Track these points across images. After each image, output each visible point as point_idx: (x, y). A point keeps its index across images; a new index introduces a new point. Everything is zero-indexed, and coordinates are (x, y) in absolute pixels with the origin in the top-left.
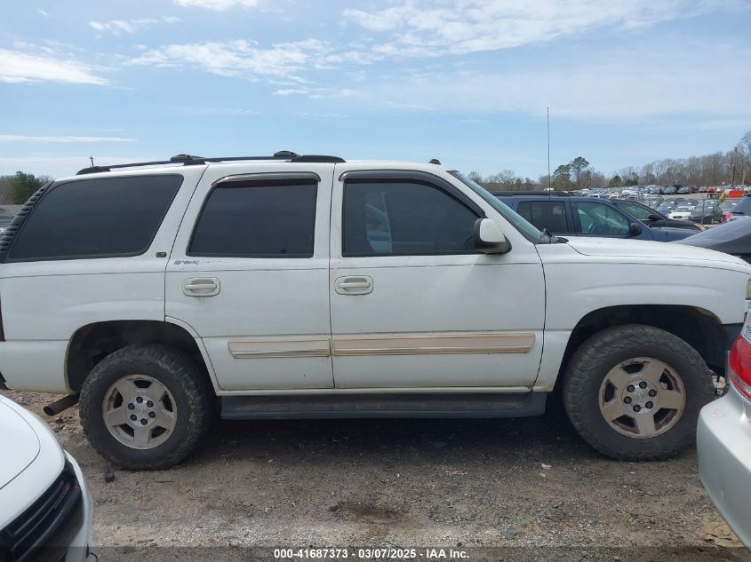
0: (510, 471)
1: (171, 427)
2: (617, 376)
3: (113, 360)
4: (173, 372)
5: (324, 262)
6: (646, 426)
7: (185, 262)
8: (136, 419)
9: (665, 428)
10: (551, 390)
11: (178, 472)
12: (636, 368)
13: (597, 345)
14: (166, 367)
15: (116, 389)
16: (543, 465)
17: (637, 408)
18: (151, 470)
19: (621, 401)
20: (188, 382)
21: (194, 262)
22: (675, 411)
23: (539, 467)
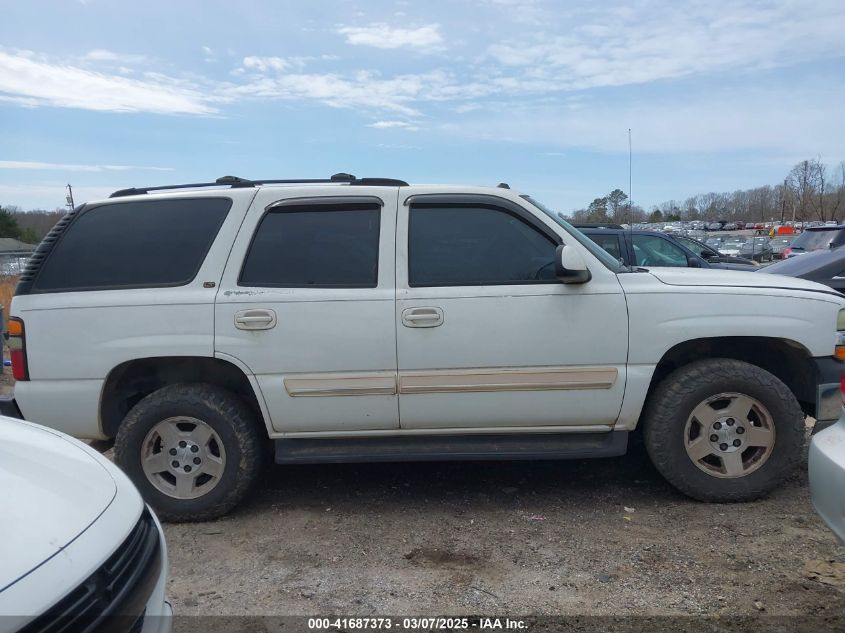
0: (591, 516)
1: (218, 474)
2: (703, 413)
3: (154, 400)
4: (222, 413)
5: (389, 293)
6: (733, 466)
7: (237, 293)
8: (178, 466)
9: (754, 467)
10: (633, 428)
11: (226, 523)
12: (722, 404)
13: (683, 380)
14: (213, 407)
15: (156, 433)
16: (626, 509)
17: (724, 447)
18: (196, 521)
19: (707, 438)
20: (238, 424)
21: (247, 293)
22: (763, 449)
23: (622, 510)
